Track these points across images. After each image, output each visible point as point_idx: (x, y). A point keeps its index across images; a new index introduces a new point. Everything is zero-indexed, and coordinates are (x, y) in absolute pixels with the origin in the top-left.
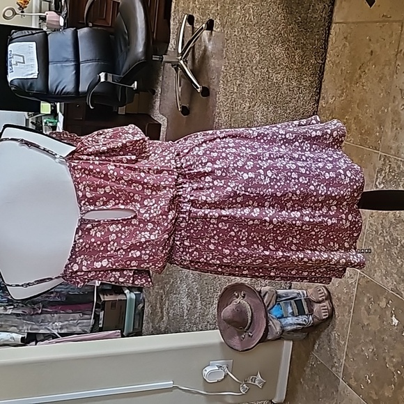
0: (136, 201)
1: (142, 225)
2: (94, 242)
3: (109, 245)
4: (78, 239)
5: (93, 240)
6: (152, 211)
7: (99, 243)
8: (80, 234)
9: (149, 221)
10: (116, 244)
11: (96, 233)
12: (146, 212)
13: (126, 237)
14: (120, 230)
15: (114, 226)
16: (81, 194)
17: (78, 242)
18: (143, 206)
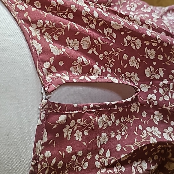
0: (132, 69)
1: (144, 114)
2: (72, 154)
3: (97, 157)
4: (43, 152)
5: (69, 149)
6: (161, 91)
7: (80, 153)
8: (45, 139)
9: (156, 108)
10: (108, 154)
11: (74, 132)
12: (150, 91)
13: (123, 137)
14: (114, 124)
15: (104, 116)
16: (39, 47)
17: (41, 157)
18: (144, 79)
